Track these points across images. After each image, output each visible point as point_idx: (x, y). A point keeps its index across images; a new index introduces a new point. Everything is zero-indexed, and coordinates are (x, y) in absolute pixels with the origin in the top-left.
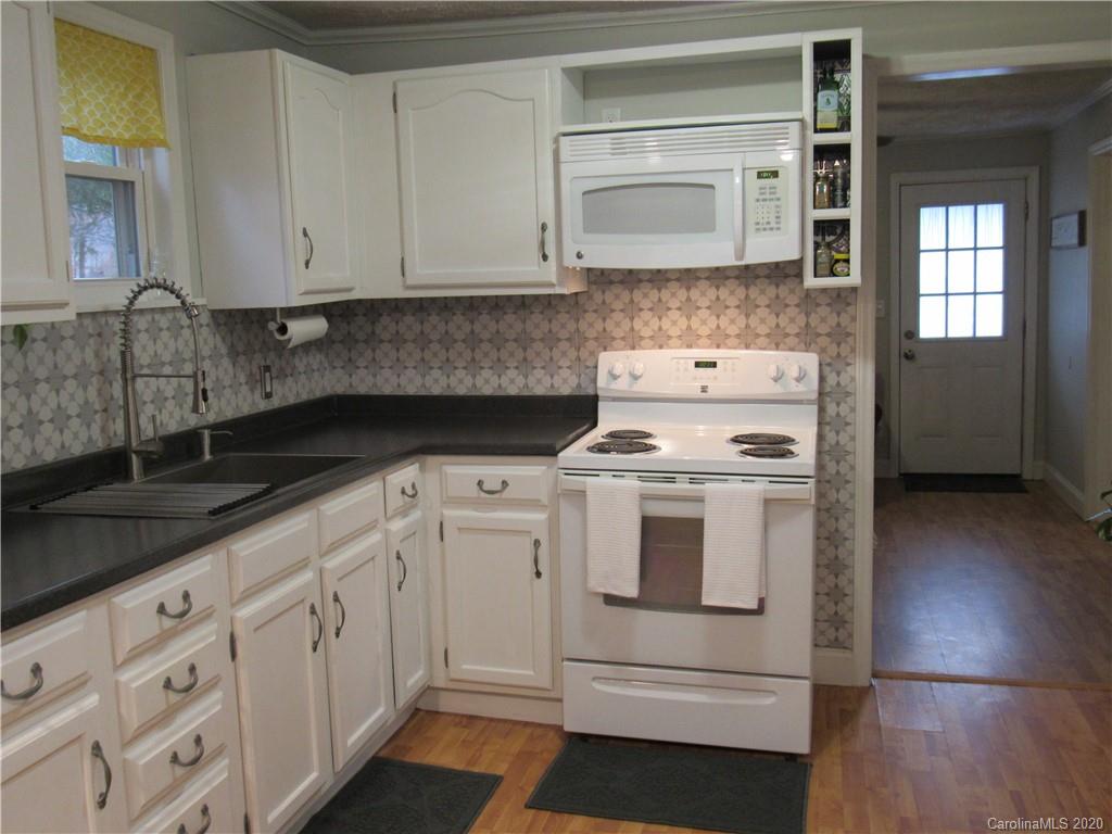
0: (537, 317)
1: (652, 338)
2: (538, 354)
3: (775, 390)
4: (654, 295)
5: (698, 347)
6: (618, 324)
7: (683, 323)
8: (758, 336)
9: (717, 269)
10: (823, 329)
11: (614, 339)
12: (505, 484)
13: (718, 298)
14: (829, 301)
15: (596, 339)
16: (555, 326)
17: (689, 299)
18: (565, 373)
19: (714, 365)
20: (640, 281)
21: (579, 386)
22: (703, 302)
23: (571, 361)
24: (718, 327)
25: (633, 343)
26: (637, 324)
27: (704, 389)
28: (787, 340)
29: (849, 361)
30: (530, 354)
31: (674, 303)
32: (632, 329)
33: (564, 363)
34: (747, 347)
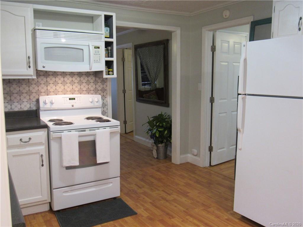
0: (14, 86)
1: (53, 92)
2: (15, 98)
3: (91, 105)
4: (54, 79)
5: (67, 94)
6: (43, 88)
7: (63, 87)
8: (83, 91)
9: (72, 72)
10: (100, 89)
11: (41, 92)
12: (30, 139)
13: (72, 80)
14: (101, 81)
15: (36, 92)
16: (21, 89)
17: (64, 81)
18: (25, 103)
19: (74, 99)
20: (49, 75)
21: (30, 107)
22: (68, 81)
23: (27, 99)
24: (73, 88)
25: (48, 93)
26: (49, 88)
27: (73, 106)
28: (91, 92)
29: (106, 97)
30: (12, 98)
31: (60, 82)
32: (47, 89)
33: (25, 100)
34: (81, 94)
